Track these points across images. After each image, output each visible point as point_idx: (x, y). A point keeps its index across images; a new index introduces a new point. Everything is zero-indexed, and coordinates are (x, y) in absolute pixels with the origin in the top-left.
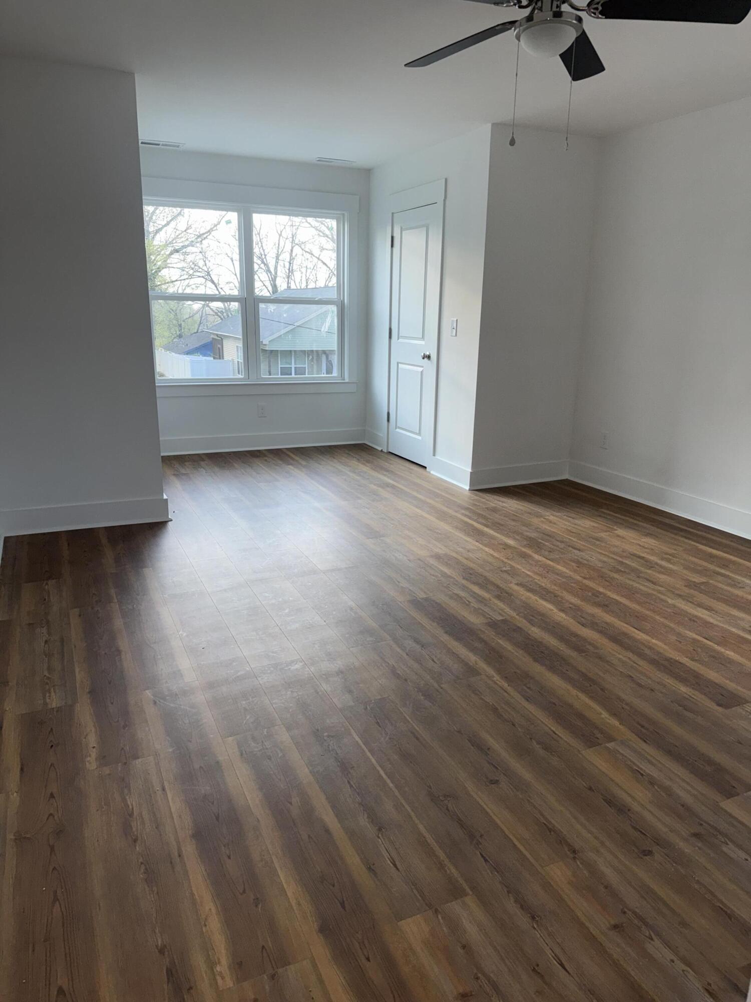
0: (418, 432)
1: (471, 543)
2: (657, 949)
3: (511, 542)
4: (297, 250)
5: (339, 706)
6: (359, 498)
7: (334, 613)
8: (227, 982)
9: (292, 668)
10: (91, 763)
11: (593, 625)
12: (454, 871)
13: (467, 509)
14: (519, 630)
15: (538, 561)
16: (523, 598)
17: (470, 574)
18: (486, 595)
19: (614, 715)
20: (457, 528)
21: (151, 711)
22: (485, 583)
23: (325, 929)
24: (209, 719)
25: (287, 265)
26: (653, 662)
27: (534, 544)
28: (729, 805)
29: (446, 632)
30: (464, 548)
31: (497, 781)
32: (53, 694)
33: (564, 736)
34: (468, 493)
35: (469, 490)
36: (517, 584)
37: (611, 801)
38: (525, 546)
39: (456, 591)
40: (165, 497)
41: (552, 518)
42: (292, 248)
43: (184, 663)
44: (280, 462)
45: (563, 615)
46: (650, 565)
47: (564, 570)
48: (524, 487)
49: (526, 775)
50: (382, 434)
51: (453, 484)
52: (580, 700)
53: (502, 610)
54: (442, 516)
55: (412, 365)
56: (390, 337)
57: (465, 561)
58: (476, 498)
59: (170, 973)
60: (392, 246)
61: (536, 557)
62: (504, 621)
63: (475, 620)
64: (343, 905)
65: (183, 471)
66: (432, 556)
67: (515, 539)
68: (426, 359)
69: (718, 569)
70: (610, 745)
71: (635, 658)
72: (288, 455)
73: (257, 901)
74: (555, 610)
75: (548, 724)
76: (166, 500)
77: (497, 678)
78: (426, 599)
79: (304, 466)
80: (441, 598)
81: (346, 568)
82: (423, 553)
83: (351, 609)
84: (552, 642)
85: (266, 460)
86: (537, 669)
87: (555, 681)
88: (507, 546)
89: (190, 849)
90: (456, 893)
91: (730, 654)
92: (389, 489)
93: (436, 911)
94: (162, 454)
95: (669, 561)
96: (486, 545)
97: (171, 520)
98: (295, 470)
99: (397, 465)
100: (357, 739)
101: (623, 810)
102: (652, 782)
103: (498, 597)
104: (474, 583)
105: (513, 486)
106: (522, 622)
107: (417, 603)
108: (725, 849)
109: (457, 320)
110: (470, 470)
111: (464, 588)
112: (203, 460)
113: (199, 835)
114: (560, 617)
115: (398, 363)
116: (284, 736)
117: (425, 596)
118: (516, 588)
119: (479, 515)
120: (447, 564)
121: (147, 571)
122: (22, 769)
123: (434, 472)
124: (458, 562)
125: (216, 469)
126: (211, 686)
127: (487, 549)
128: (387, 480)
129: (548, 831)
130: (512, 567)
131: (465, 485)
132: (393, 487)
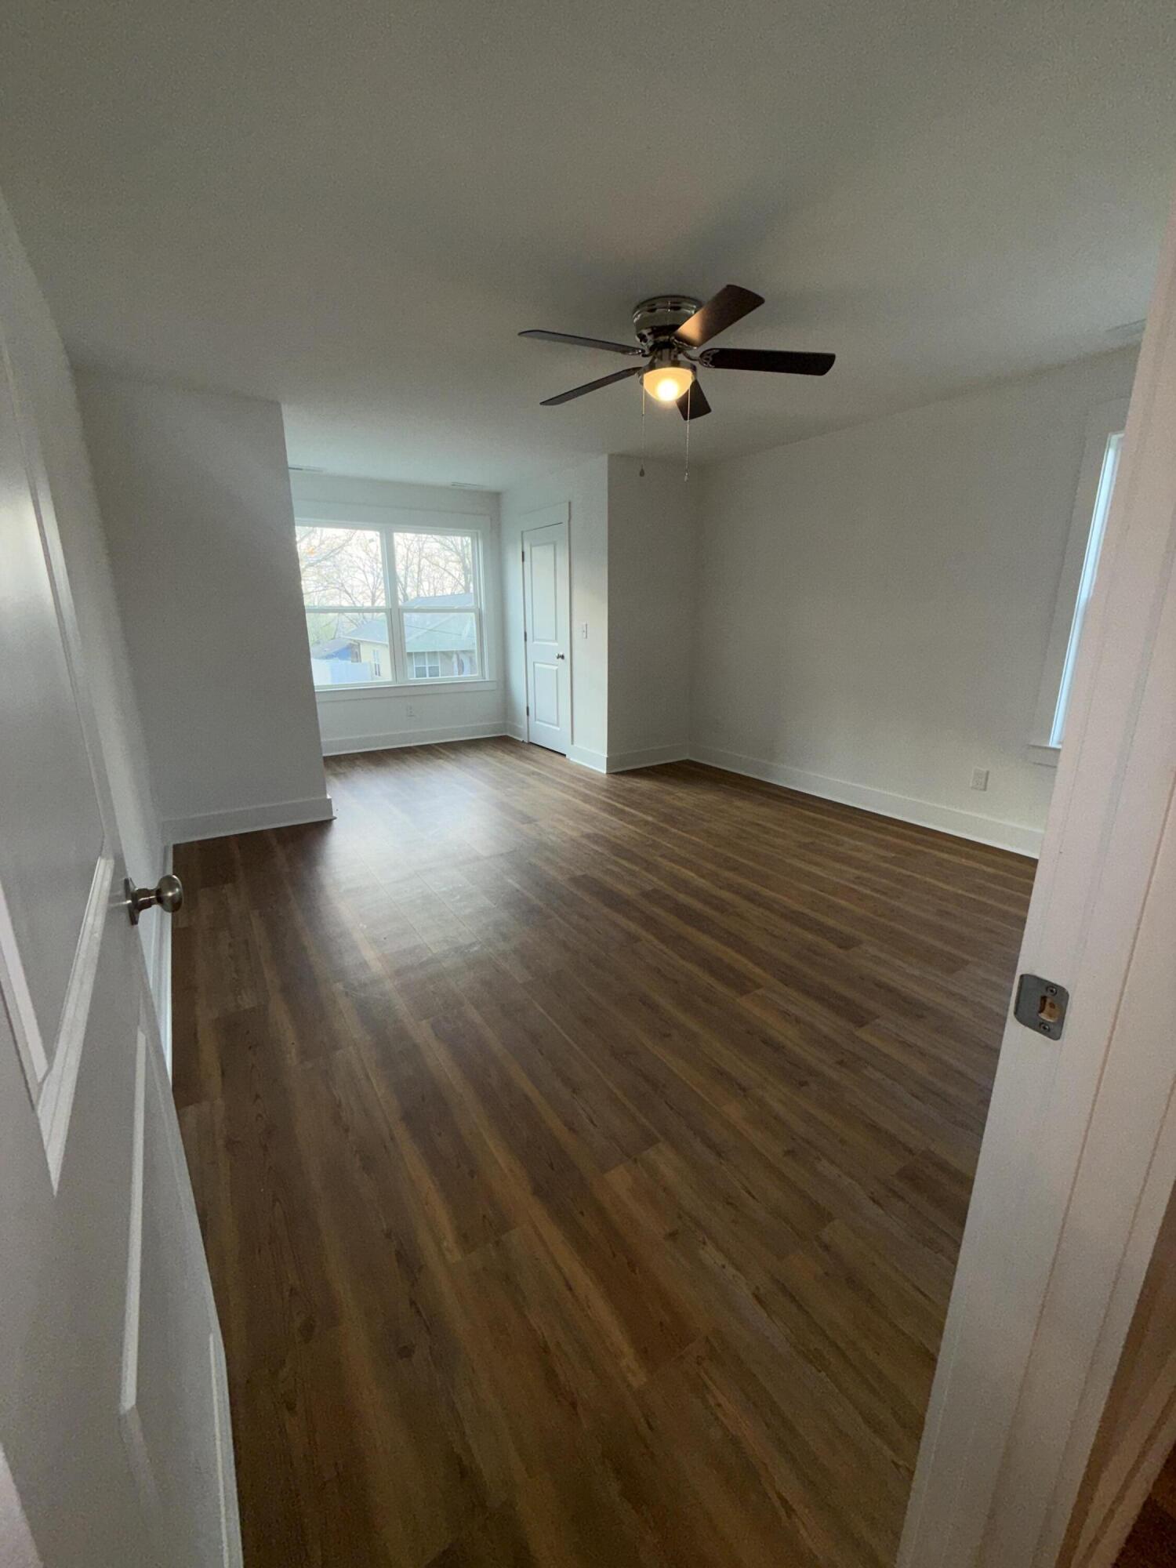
0: (556, 723)
1: (615, 821)
2: (824, 1166)
3: (650, 819)
4: (424, 561)
5: (521, 982)
6: (509, 787)
7: (502, 896)
8: (455, 1256)
9: (471, 951)
10: (292, 1058)
11: (730, 887)
12: (644, 1120)
13: (607, 791)
14: (667, 897)
15: (675, 834)
16: (667, 868)
17: (618, 849)
18: (636, 868)
19: (758, 964)
20: (600, 808)
21: (343, 1003)
22: (631, 857)
23: (538, 1191)
24: (401, 1005)
25: (416, 576)
26: (783, 916)
27: (670, 819)
28: (863, 1034)
29: (606, 905)
30: (610, 827)
31: (670, 1035)
32: (244, 996)
33: (720, 988)
34: (606, 777)
35: (607, 773)
36: (661, 856)
37: (767, 1041)
38: (662, 822)
39: (609, 867)
40: (329, 797)
41: (680, 794)
42: (420, 561)
43: (369, 954)
44: (432, 757)
45: (703, 881)
46: (766, 831)
47: (698, 840)
48: (653, 768)
49: (693, 1025)
50: (523, 726)
51: (592, 770)
52: (730, 955)
53: (654, 881)
54: (586, 799)
55: (547, 664)
56: (526, 640)
57: (613, 839)
58: (614, 780)
59: (399, 1256)
60: (523, 560)
61: (674, 830)
62: (655, 891)
63: (628, 892)
64: (551, 1166)
65: (341, 771)
66: (583, 836)
67: (652, 815)
68: (560, 659)
69: (821, 830)
70: (759, 992)
71: (767, 913)
72: (438, 750)
73: (472, 1173)
74: (696, 877)
75: (705, 978)
76: (330, 800)
77: (656, 942)
78: (584, 876)
79: (453, 760)
80: (597, 874)
81: (507, 853)
82: (575, 834)
83: (518, 891)
84: (697, 905)
85: (417, 756)
86: (690, 931)
87: (705, 940)
88: (647, 823)
89: (401, 1132)
90: (650, 1141)
91: (843, 903)
92: (535, 776)
93: (635, 1161)
94: (324, 755)
95: (780, 826)
96: (629, 823)
97: (335, 818)
98: (446, 763)
99: (541, 755)
100: (542, 1010)
101: (778, 1048)
102: (798, 1021)
103: (646, 869)
104: (623, 858)
105: (646, 768)
106: (669, 890)
107: (575, 880)
108: (865, 1072)
109: (586, 625)
110: (606, 756)
111: (616, 863)
112: (357, 759)
113: (407, 1117)
114: (701, 882)
115: (534, 663)
116: (474, 1015)
117: (583, 873)
118: (659, 859)
119: (619, 796)
120: (596, 843)
121: (320, 869)
122: (223, 1074)
123: (574, 759)
124: (608, 841)
125: (372, 767)
126: (398, 973)
127: (630, 827)
128: (532, 768)
129: (720, 1074)
130: (654, 841)
131: (603, 770)
132: (539, 774)
